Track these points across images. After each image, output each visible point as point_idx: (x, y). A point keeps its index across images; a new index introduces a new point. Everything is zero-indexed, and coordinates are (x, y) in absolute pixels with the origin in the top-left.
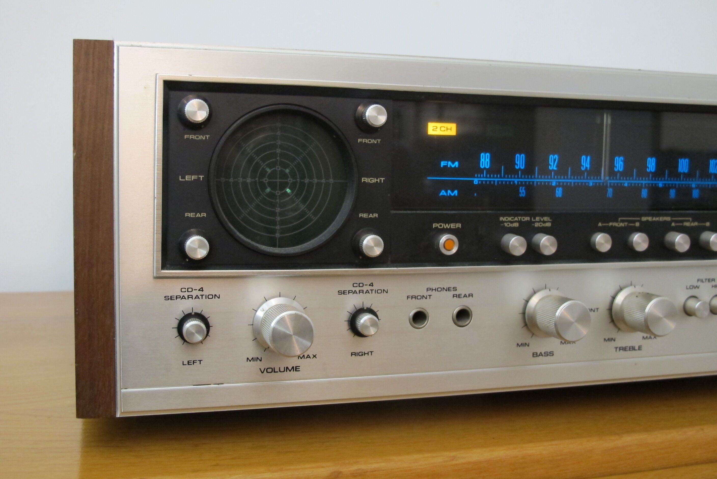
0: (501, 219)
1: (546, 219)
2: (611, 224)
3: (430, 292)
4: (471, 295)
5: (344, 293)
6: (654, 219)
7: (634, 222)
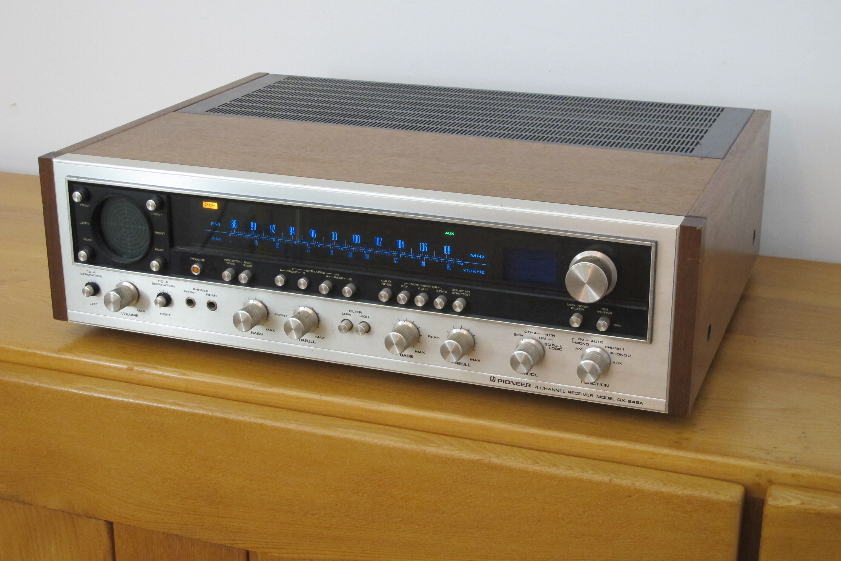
0: (225, 260)
1: (249, 263)
2: (287, 271)
3: (195, 291)
4: (215, 296)
5: (154, 284)
6: (314, 272)
7: (302, 272)
